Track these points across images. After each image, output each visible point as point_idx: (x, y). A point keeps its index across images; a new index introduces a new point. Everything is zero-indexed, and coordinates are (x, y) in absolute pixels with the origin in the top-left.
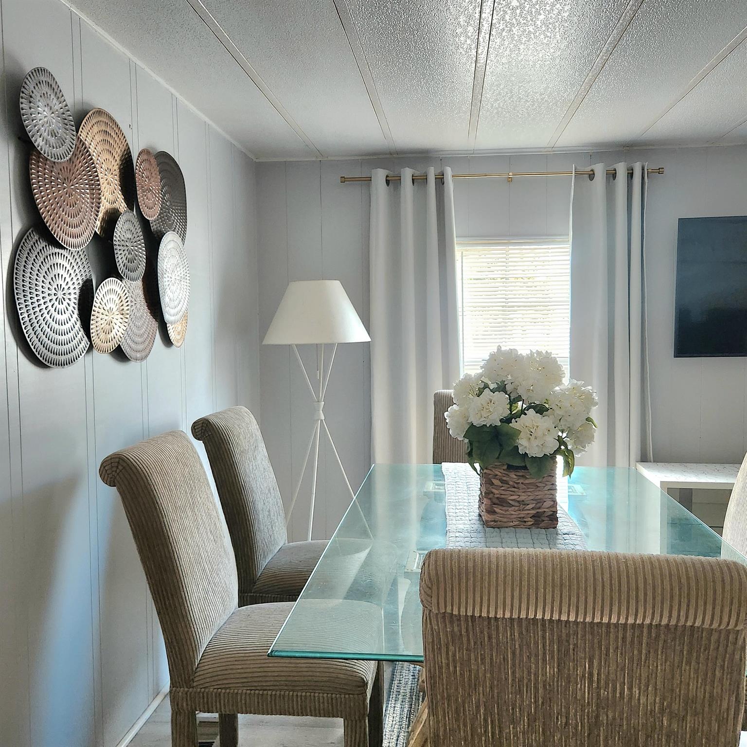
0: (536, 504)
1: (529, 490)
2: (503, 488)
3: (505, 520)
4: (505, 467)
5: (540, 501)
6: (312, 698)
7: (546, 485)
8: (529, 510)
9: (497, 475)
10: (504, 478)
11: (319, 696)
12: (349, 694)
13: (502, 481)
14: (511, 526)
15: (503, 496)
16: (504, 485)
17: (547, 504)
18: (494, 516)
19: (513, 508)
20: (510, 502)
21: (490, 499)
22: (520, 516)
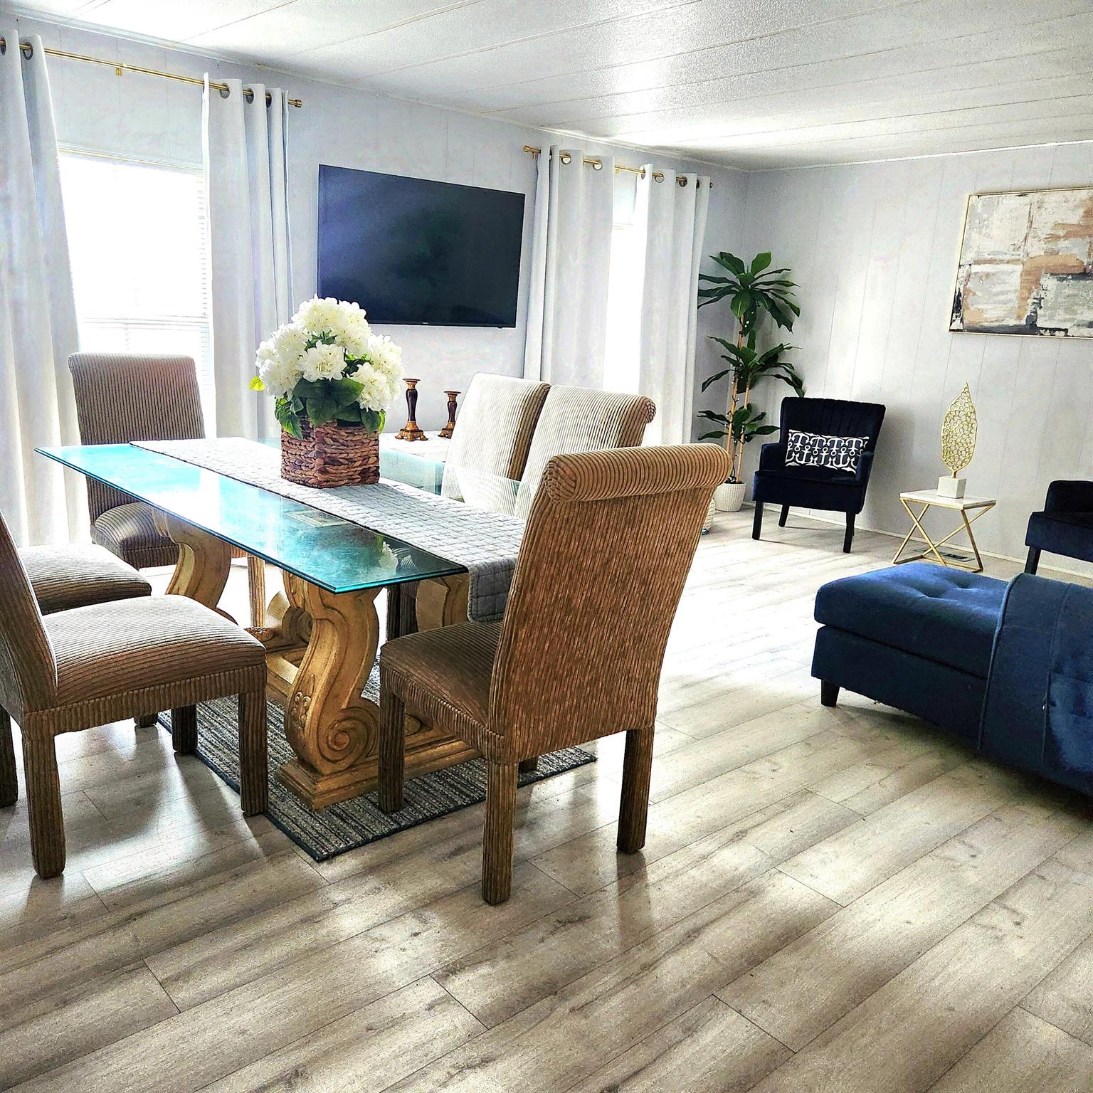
0: (363, 461)
1: (357, 447)
2: (333, 447)
3: (337, 479)
4: (336, 425)
5: (367, 458)
6: (213, 680)
7: (371, 441)
8: (357, 467)
9: (328, 433)
10: (334, 437)
11: (230, 674)
12: (256, 665)
13: (334, 440)
14: (343, 485)
15: (333, 455)
16: (335, 443)
17: (371, 461)
18: (327, 476)
19: (342, 466)
20: (341, 460)
21: (323, 458)
22: (349, 474)
